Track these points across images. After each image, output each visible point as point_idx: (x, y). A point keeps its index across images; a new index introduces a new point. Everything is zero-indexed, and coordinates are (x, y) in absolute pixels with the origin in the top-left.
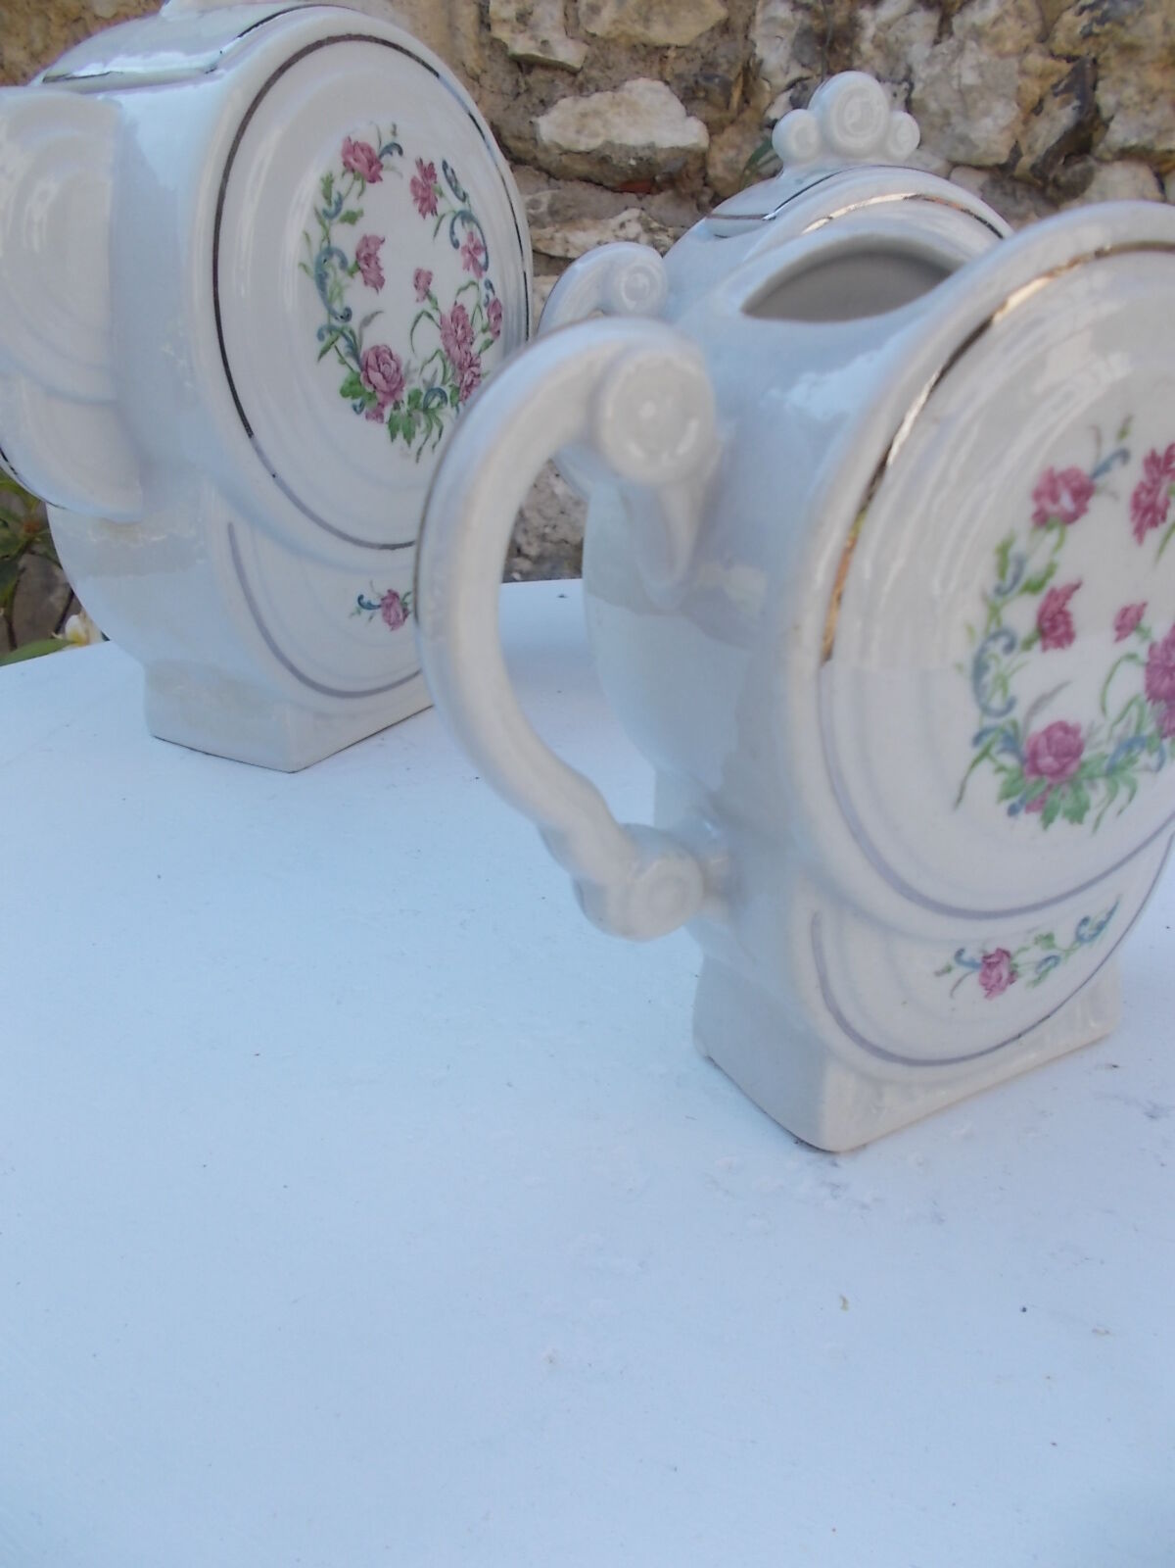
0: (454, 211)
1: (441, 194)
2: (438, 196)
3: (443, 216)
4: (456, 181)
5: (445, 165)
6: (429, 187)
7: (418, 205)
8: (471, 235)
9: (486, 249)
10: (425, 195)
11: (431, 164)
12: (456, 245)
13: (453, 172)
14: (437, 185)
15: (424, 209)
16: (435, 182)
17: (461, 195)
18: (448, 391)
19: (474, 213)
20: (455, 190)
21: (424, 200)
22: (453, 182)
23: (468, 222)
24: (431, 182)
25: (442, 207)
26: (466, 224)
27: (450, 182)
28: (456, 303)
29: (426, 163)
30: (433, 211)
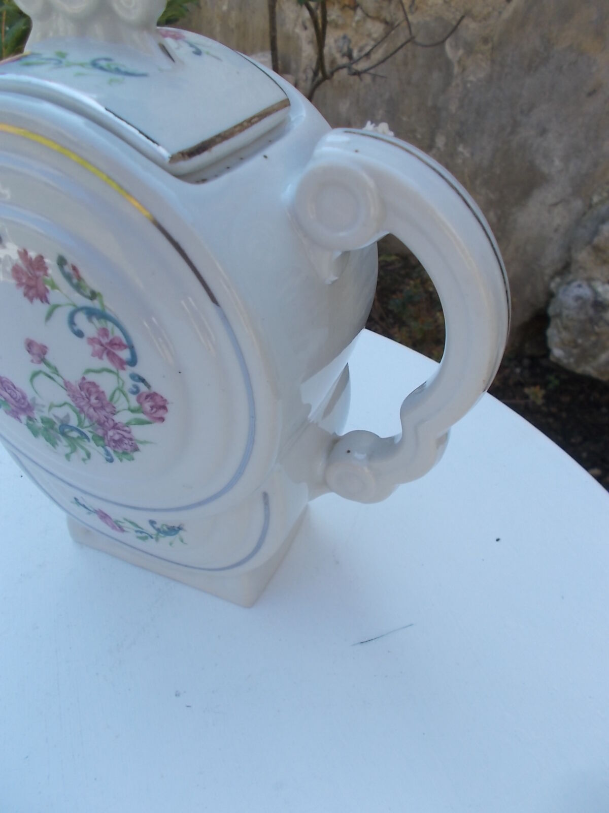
0: (74, 305)
1: (54, 286)
2: (49, 287)
3: (56, 306)
4: (79, 278)
5: (62, 262)
6: (37, 277)
7: (21, 290)
8: (105, 332)
9: (132, 348)
10: (32, 283)
11: (40, 258)
12: (80, 334)
13: (74, 268)
14: (48, 278)
15: (31, 294)
16: (46, 274)
17: (88, 293)
18: (90, 435)
19: (107, 311)
20: (79, 287)
21: (29, 287)
22: (75, 279)
23: (98, 319)
24: (40, 273)
25: (54, 296)
26: (95, 320)
27: (68, 277)
28: (84, 378)
29: (32, 254)
30: (44, 298)
